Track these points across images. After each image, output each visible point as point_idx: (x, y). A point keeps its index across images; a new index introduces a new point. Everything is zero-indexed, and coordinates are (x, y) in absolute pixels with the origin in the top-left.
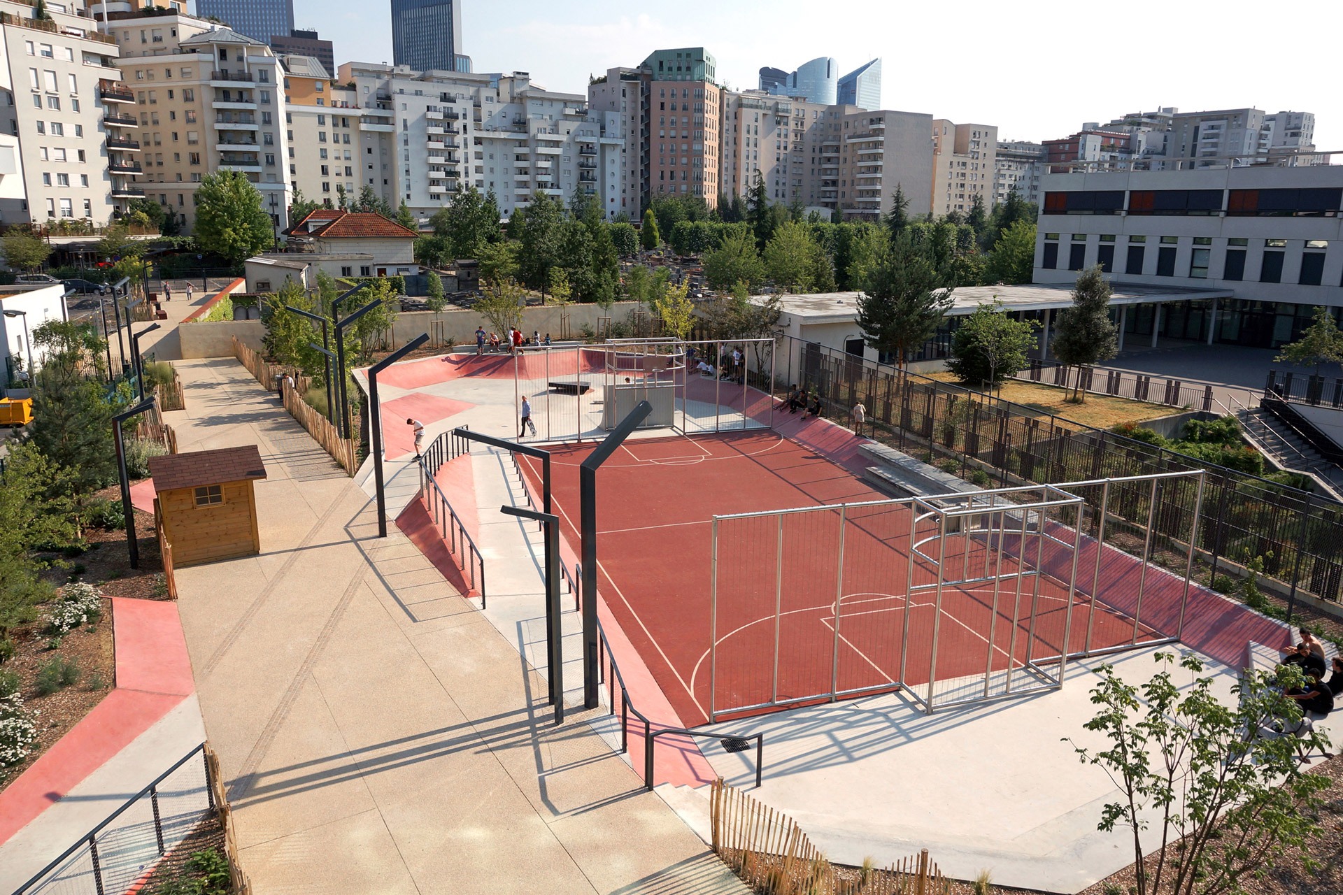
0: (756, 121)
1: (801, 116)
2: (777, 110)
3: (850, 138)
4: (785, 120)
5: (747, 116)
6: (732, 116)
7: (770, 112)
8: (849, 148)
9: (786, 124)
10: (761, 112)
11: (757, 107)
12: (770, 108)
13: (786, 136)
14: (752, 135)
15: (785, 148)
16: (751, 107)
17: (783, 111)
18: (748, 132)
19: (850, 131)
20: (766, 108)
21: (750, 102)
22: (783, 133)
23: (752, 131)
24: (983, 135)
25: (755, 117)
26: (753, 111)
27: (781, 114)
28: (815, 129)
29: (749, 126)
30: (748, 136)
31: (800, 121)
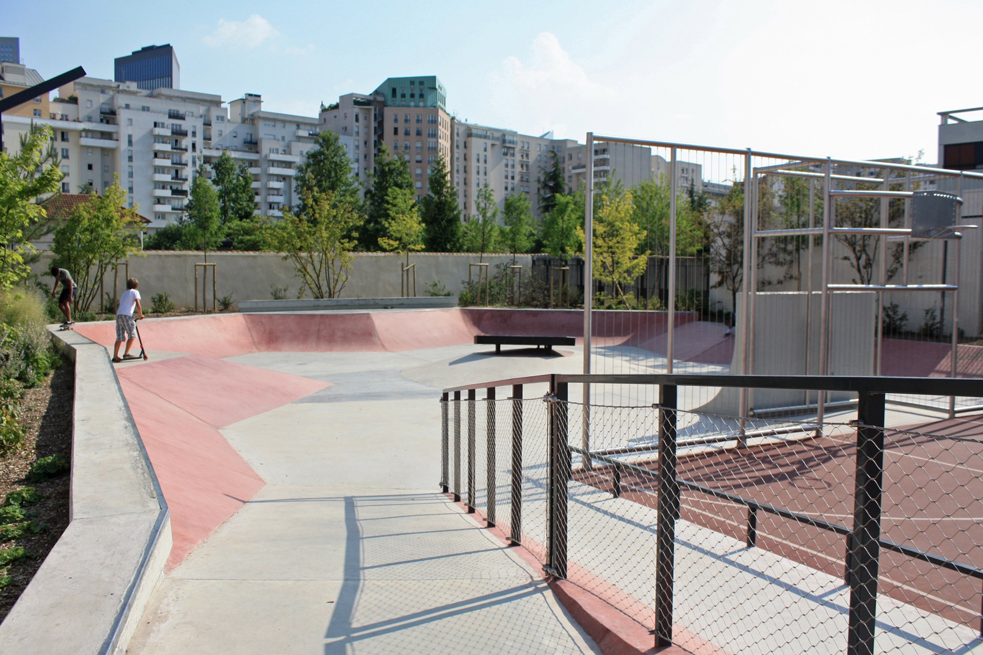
0: (485, 150)
1: (526, 148)
2: (504, 141)
3: (574, 168)
4: (511, 151)
5: (477, 145)
6: (462, 145)
7: (497, 143)
8: (574, 179)
9: (513, 155)
10: (489, 142)
11: (485, 137)
12: (498, 139)
13: (513, 166)
14: (482, 164)
15: (513, 178)
16: (480, 136)
17: (510, 142)
18: (478, 160)
19: (575, 162)
20: (493, 138)
21: (480, 132)
22: (510, 163)
23: (482, 160)
24: (690, 171)
25: (484, 146)
26: (482, 141)
27: (508, 145)
28: (540, 161)
29: (478, 155)
30: (478, 164)
31: (525, 153)
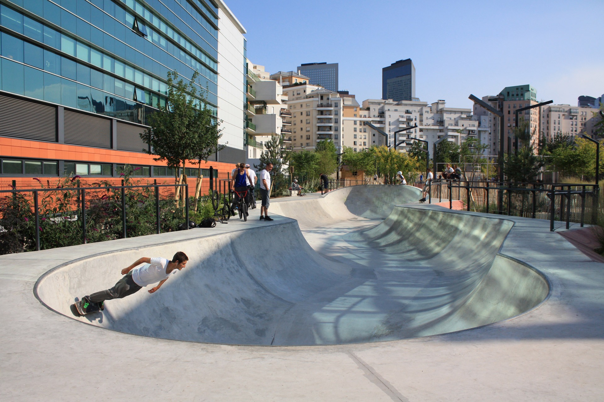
0: (559, 118)
1: (584, 114)
2: (570, 112)
4: (575, 117)
5: (554, 116)
6: (546, 116)
7: (566, 114)
9: (576, 119)
10: (561, 114)
11: (559, 111)
12: (566, 112)
13: (576, 125)
14: (557, 125)
15: (576, 131)
16: (556, 111)
17: (574, 113)
18: (555, 123)
20: (564, 111)
21: (555, 109)
22: (575, 123)
23: (557, 122)
25: (558, 116)
26: (557, 113)
27: (572, 114)
28: (593, 121)
29: (555, 120)
30: (555, 125)
31: (584, 117)
